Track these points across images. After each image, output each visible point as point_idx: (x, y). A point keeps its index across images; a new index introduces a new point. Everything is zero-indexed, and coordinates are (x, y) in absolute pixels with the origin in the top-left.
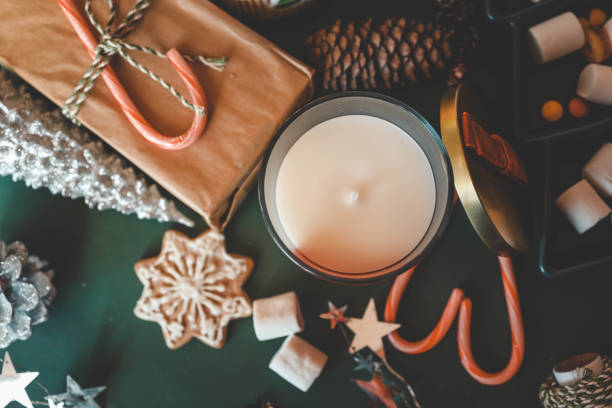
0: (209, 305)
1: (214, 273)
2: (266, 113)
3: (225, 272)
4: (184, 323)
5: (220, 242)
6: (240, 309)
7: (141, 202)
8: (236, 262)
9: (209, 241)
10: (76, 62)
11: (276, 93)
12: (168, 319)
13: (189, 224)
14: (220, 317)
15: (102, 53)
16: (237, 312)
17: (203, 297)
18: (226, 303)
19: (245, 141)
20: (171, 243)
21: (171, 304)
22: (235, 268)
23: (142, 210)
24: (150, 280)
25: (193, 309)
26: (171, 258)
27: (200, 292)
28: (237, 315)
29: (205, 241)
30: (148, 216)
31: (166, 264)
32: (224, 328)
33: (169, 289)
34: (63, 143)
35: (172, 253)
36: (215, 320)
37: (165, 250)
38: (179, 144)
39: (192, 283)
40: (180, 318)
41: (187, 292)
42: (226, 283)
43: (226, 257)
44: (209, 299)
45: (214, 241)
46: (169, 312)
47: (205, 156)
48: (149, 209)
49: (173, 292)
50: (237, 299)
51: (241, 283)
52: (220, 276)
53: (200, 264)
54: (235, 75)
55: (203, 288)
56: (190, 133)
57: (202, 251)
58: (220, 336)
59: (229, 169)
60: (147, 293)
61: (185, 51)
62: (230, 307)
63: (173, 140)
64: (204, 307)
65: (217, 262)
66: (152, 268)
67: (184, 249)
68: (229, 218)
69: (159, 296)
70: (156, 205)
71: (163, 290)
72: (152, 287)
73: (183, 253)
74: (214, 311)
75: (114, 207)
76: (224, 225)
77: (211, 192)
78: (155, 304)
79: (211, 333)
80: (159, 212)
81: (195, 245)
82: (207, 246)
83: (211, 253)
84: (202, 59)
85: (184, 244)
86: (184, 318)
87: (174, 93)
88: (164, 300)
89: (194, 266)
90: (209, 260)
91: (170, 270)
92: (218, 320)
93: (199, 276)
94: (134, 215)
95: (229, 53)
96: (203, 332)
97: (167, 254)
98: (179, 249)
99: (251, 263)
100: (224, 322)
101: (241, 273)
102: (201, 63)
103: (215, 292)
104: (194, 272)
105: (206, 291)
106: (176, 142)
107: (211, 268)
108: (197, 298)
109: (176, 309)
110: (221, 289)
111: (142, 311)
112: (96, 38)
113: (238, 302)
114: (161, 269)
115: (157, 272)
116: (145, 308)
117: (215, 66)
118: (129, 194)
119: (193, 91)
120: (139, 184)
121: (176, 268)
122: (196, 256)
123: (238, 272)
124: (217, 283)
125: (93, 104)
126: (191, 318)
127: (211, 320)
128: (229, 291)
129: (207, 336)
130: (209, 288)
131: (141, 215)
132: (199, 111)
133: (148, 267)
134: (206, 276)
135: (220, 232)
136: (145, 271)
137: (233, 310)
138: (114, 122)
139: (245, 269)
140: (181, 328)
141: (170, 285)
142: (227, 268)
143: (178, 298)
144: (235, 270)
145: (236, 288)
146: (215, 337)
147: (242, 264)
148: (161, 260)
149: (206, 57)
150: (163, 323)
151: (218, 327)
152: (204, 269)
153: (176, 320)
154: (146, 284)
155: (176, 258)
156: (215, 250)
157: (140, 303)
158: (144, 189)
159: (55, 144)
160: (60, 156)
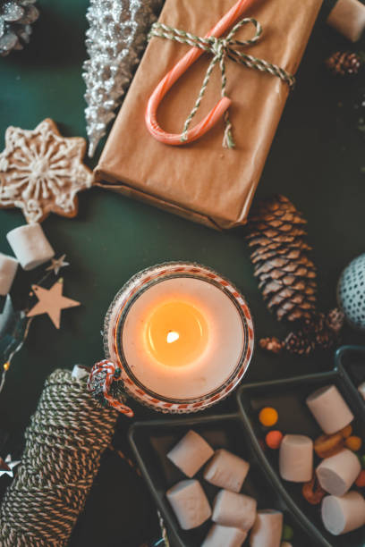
0: (29, 188)
1: (57, 186)
2: (198, 192)
3: (60, 195)
4: (10, 171)
5: (85, 185)
6: (32, 214)
7: (97, 108)
8: (71, 202)
9: (83, 175)
10: (199, 23)
11: (217, 196)
12: (10, 155)
13: (91, 153)
14: (22, 200)
15: (211, 43)
16: (29, 212)
17: (34, 181)
18: (34, 202)
19: (169, 183)
20: (74, 144)
21: (23, 156)
22: (65, 203)
23: (91, 110)
24: (39, 134)
25: (23, 175)
26: (62, 147)
27: (39, 177)
28: (26, 213)
29: (82, 172)
30: (87, 117)
31: (56, 144)
32: (13, 205)
33: (35, 151)
34: (129, 29)
35: (67, 147)
36: (18, 196)
37: (68, 141)
38: (152, 127)
39: (44, 170)
40: (12, 166)
41: (36, 166)
42: (51, 198)
43: (73, 192)
45: (84, 180)
46: (16, 156)
47: (148, 152)
48: (94, 116)
49: (34, 155)
50: (40, 210)
51: (54, 211)
52: (55, 191)
53: (62, 172)
54: (223, 157)
55: (42, 179)
56: (163, 134)
57: (73, 172)
59: (143, 175)
60: (28, 134)
61: (231, 111)
62: (31, 206)
63: (154, 122)
64: (27, 184)
65: (67, 186)
66: (49, 133)
67: (72, 156)
68: (105, 186)
69: (27, 144)
70: (99, 121)
71: (33, 147)
72: (34, 137)
73: (68, 156)
74: (25, 194)
75: (88, 86)
76: (99, 185)
77: (120, 165)
78: (20, 142)
79: (6, 195)
80: (93, 125)
81: (77, 164)
82: (78, 175)
83: (73, 179)
84: (229, 127)
85: (76, 155)
86: (14, 169)
87: (193, 112)
88: (25, 149)
89: (60, 168)
90: (67, 179)
91: (51, 149)
92: (19, 198)
93: (51, 174)
94: (86, 106)
95: (240, 148)
96: (6, 188)
97: (64, 143)
98: (71, 152)
99: (73, 215)
100: (18, 203)
101: (62, 209)
102: (225, 127)
103: (41, 190)
104: (54, 169)
105: (41, 183)
106: (153, 124)
107: (61, 183)
108: (34, 174)
109: (19, 161)
110: (45, 194)
111: (12, 133)
112: (223, 34)
113: (37, 212)
114: (51, 140)
115: (47, 138)
116: (15, 135)
117: (226, 139)
118: (101, 96)
119: (198, 128)
120: (111, 102)
121: (54, 153)
122: (68, 167)
123: (63, 206)
124: (49, 190)
125: (167, 47)
126: (15, 175)
127: (17, 192)
128: (46, 202)
129: (4, 192)
130: (44, 186)
131: (87, 111)
132: (183, 136)
133: (50, 129)
134: (53, 180)
135: (92, 183)
136: (46, 128)
137: (29, 209)
138: (157, 70)
139: (67, 211)
140: (5, 168)
141: (38, 151)
142: (64, 196)
143: (29, 161)
144: (64, 203)
145: (49, 207)
146: (4, 199)
147: (70, 207)
148: (59, 139)
149: (231, 130)
150: (5, 153)
151: (13, 200)
152: (58, 176)
153: (10, 163)
154: (36, 131)
155: (63, 151)
156: (76, 182)
157: (18, 130)
158: (108, 108)
159: (126, 24)
160: (117, 29)
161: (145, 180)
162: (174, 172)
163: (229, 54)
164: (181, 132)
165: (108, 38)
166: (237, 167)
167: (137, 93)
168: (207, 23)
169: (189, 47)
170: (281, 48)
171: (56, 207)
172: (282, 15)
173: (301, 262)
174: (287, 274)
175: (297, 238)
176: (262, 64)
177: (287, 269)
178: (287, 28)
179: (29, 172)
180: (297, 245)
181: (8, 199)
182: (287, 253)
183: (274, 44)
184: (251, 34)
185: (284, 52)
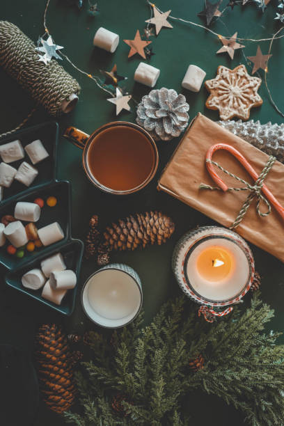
0: (226, 84)
1: (224, 99)
2: (178, 165)
3: (219, 100)
4: (237, 75)
5: (222, 114)
8: (214, 105)
11: (174, 175)
12: (245, 77)
17: (229, 87)
18: (216, 86)
20: (246, 112)
21: (244, 84)
24: (255, 95)
25: (233, 82)
26: (245, 106)
27: (230, 90)
29: (229, 114)
31: (248, 103)
33: (245, 91)
34: (274, 144)
35: (245, 108)
37: (248, 110)
38: (217, 146)
39: (234, 94)
40: (239, 78)
41: (236, 89)
42: (219, 95)
43: (219, 107)
44: (226, 87)
45: (225, 114)
46: (244, 80)
49: (243, 90)
51: (211, 95)
52: (221, 97)
53: (231, 102)
54: (196, 182)
55: (229, 92)
57: (230, 109)
58: (220, 70)
59: (192, 137)
60: (256, 89)
61: (221, 192)
63: (220, 147)
64: (228, 83)
65: (224, 105)
67: (239, 110)
69: (250, 88)
71: (248, 90)
72: (254, 92)
73: (239, 108)
74: (223, 82)
78: (252, 84)
79: (224, 71)
81: (234, 112)
84: (212, 188)
85: (239, 112)
86: (237, 78)
87: (222, 168)
88: (247, 86)
89: (234, 102)
90: (227, 105)
91: (245, 100)
93: (231, 97)
97: (247, 108)
98: (241, 110)
99: (206, 104)
100: (218, 77)
101: (211, 99)
102: (212, 186)
103: (223, 90)
104: (234, 99)
105: (227, 90)
107: (225, 101)
108: (232, 87)
109: (241, 81)
110: (220, 92)
111: (258, 81)
113: (212, 86)
114: (250, 101)
115: (252, 99)
116: (256, 82)
119: (213, 170)
121: (242, 101)
122: (234, 108)
124: (223, 94)
126: (234, 78)
127: (225, 77)
128: (217, 91)
129: (226, 70)
130: (226, 92)
132: (209, 160)
133: (257, 102)
134: (228, 97)
136: (257, 100)
138: (250, 155)
139: (210, 102)
141: (245, 93)
142: (218, 102)
143: (241, 87)
144: (214, 101)
145: (213, 93)
146: (222, 69)
148: (251, 105)
149: (209, 189)
150: (247, 75)
152: (229, 101)
153: (241, 77)
154: (256, 93)
155: (243, 106)
157: (259, 85)
159: (277, 143)
160: (275, 138)
161: (189, 138)
162: (191, 154)
163: (253, 194)
164: (212, 160)
165: (270, 133)
166: (189, 188)
167: (238, 142)
168: (272, 187)
169: (259, 174)
170: (253, 227)
171: (213, 96)
172: (272, 231)
174: (129, 230)
176: (243, 212)
177: (132, 231)
178: (264, 232)
179: (234, 86)
180: (145, 237)
181: (222, 72)
182: (140, 231)
183: (255, 223)
184: (262, 210)
185: (250, 228)
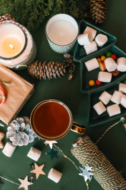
2: (21, 97)
11: (24, 91)
19: (16, 105)
54: (13, 87)
56: (1, 103)
84: (4, 83)
95: (11, 81)
102: (4, 84)
119: (2, 92)
132: (4, 98)
149: (5, 82)
161: (14, 111)
162: (14, 103)
164: (2, 98)
166: (16, 83)
173: (49, 66)
174: (51, 71)
175: (41, 65)
177: (50, 70)
180: (43, 66)
182: (45, 69)
